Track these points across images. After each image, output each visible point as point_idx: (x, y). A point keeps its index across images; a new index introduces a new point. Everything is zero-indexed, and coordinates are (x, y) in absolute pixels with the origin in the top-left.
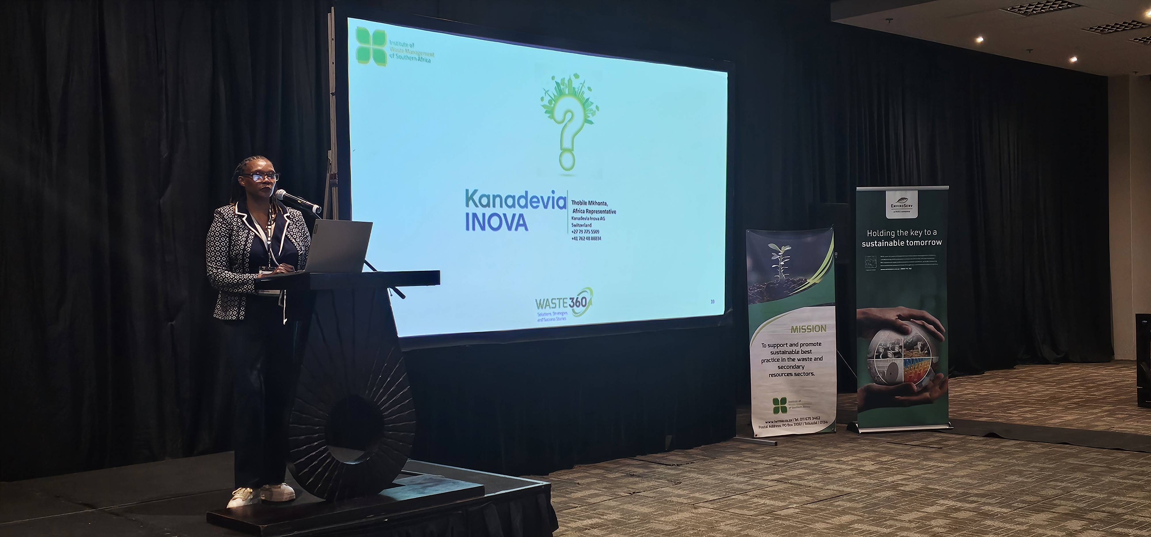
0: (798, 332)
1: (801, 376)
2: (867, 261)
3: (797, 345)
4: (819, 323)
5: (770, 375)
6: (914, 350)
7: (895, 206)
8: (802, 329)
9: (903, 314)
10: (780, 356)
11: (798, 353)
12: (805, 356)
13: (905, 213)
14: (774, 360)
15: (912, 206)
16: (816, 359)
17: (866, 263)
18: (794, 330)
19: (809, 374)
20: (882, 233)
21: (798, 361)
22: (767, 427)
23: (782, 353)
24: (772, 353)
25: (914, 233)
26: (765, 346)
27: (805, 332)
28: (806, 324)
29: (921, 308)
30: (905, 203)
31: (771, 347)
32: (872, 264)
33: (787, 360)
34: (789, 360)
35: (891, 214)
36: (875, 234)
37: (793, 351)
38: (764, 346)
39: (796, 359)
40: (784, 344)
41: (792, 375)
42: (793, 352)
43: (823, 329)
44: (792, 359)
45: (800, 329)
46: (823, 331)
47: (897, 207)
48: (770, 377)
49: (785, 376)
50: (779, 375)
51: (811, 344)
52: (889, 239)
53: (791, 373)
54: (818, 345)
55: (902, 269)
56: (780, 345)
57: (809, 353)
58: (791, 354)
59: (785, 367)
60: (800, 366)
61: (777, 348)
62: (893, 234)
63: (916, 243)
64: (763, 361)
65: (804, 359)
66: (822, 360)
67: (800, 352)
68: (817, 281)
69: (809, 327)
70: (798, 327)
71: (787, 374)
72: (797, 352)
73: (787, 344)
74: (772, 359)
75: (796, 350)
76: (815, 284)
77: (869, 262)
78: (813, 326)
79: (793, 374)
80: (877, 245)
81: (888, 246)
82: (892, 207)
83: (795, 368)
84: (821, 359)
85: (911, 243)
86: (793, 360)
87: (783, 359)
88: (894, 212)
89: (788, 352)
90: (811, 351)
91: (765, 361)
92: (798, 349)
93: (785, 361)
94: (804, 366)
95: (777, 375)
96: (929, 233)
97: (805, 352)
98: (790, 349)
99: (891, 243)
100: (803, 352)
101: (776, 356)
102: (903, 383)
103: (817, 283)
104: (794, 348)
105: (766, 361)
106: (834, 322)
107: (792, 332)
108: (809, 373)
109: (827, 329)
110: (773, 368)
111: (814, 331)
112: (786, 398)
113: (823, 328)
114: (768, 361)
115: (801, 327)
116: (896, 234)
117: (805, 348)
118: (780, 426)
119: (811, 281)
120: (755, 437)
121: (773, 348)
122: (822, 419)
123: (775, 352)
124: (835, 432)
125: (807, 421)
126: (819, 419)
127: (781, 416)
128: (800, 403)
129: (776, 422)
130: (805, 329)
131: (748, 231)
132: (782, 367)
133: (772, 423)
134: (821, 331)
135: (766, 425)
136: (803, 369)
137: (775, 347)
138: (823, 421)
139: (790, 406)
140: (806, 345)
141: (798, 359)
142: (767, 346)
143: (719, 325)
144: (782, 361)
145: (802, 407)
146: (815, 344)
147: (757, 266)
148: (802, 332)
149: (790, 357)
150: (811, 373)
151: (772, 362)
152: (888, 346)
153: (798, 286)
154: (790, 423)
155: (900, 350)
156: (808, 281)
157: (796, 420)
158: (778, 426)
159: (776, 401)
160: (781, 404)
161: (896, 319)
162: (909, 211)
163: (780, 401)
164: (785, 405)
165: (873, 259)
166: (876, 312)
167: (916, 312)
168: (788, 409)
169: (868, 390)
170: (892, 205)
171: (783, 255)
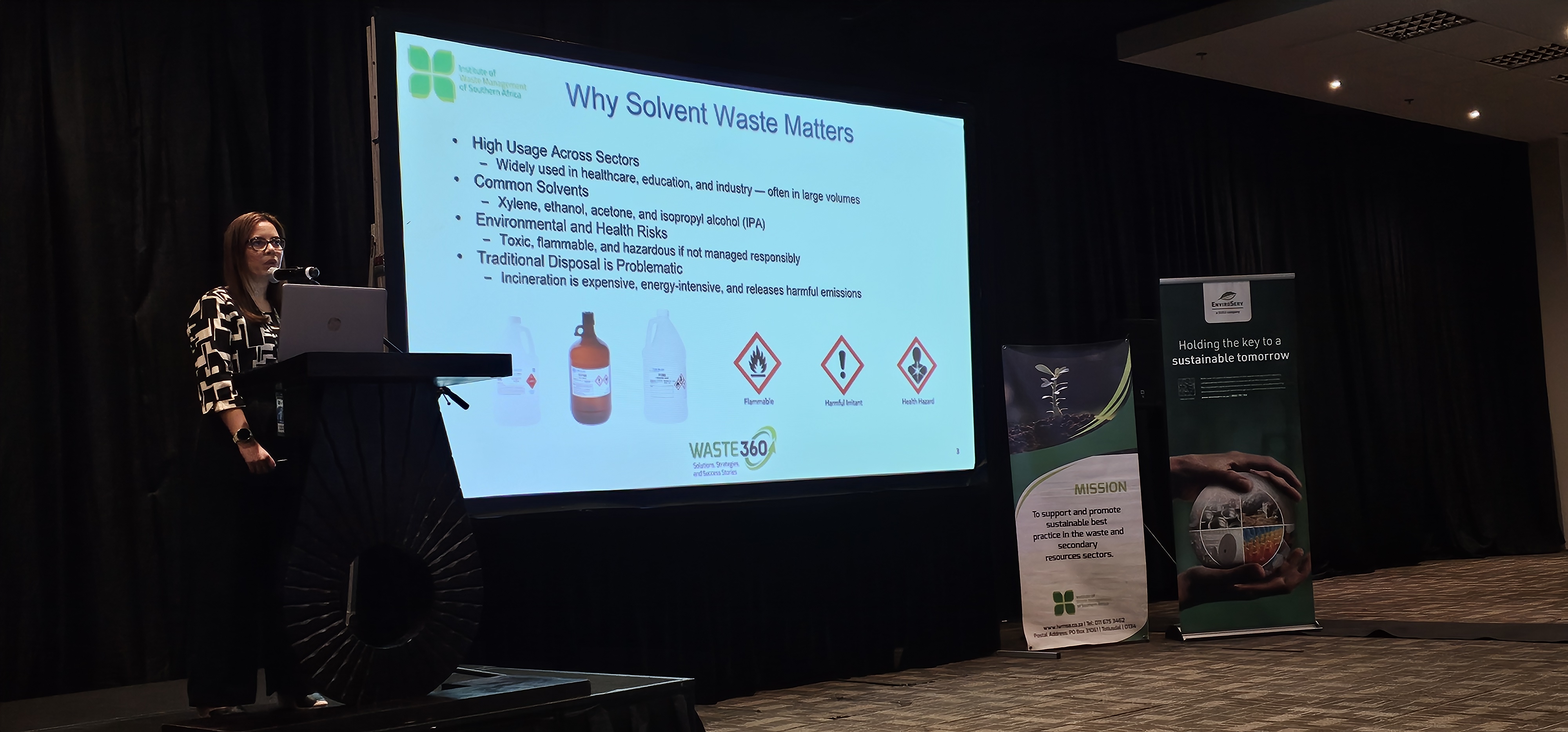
0: (1084, 493)
1: (1093, 557)
2: (1180, 386)
3: (1085, 512)
4: (1116, 479)
5: (1048, 558)
6: (1257, 514)
7: (1217, 305)
8: (1091, 488)
9: (1239, 462)
10: (1060, 530)
11: (1086, 523)
12: (1098, 528)
13: (1231, 314)
14: (1051, 536)
15: (1242, 304)
16: (1114, 532)
17: (1179, 389)
18: (1079, 490)
19: (1104, 555)
20: (1202, 345)
21: (1088, 536)
23: (1063, 525)
24: (1048, 525)
25: (1247, 343)
26: (1038, 515)
27: (1095, 493)
28: (1097, 481)
29: (1264, 453)
30: (1231, 300)
32: (1189, 390)
33: (1071, 535)
34: (1074, 535)
35: (1212, 317)
36: (1192, 346)
38: (1036, 514)
39: (1085, 533)
40: (1065, 512)
41: (1080, 556)
42: (1080, 523)
43: (1121, 488)
44: (1078, 533)
45: (1087, 488)
46: (1122, 491)
47: (1220, 305)
48: (1047, 560)
49: (1069, 558)
50: (1061, 557)
51: (1105, 510)
52: (1211, 352)
53: (1077, 555)
54: (1115, 512)
55: (1233, 396)
56: (1060, 514)
57: (1103, 524)
59: (1069, 546)
60: (1091, 543)
61: (1056, 518)
62: (1217, 346)
63: (1251, 357)
64: (1036, 537)
65: (1096, 533)
66: (1123, 533)
67: (1090, 522)
68: (1109, 417)
69: (1101, 486)
70: (1085, 486)
71: (1073, 557)
72: (1086, 521)
73: (1069, 511)
74: (1049, 534)
75: (1083, 520)
76: (1106, 421)
77: (1184, 387)
78: (1107, 483)
79: (1082, 556)
80: (1194, 362)
81: (1210, 362)
82: (1213, 306)
83: (1084, 547)
84: (1121, 532)
85: (1244, 357)
86: (1080, 535)
87: (1065, 534)
88: (1217, 313)
89: (1072, 522)
90: (1105, 520)
91: (1039, 536)
92: (1086, 518)
93: (1068, 536)
94: (1097, 543)
95: (1058, 558)
96: (1269, 343)
97: (1097, 523)
98: (1075, 518)
99: (1215, 358)
100: (1093, 522)
101: (1054, 530)
102: (1245, 565)
103: (1109, 421)
104: (1080, 517)
105: (1041, 537)
106: (1137, 477)
107: (1076, 494)
109: (1127, 487)
110: (1051, 547)
111: (1109, 491)
112: (1072, 592)
113: (1121, 486)
114: (1043, 537)
115: (1089, 487)
116: (1221, 344)
117: (1097, 517)
118: (1065, 633)
119: (1100, 418)
120: (1029, 650)
121: (1050, 517)
122: (1127, 621)
123: (1054, 523)
124: (1148, 641)
125: (1105, 626)
126: (1123, 622)
127: (1066, 618)
128: (1094, 598)
129: (1060, 628)
130: (1095, 489)
131: (1004, 347)
132: (1064, 546)
133: (1054, 628)
134: (1120, 491)
135: (1045, 632)
136: (1095, 548)
137: (1052, 516)
138: (1129, 625)
139: (1079, 604)
140: (1098, 511)
141: (1086, 532)
142: (1041, 514)
143: (968, 485)
144: (1064, 537)
145: (1096, 604)
146: (1111, 511)
147: (1020, 397)
148: (1091, 493)
149: (1075, 531)
150: (1108, 553)
151: (1049, 538)
152: (1219, 510)
153: (1081, 426)
154: (1080, 629)
155: (1237, 515)
156: (1097, 417)
157: (1089, 624)
158: (1063, 633)
159: (1057, 596)
160: (1065, 601)
161: (1228, 470)
162: (1239, 312)
163: (1063, 596)
164: (1072, 602)
165: (1190, 382)
166: (1198, 460)
167: (1258, 459)
168: (1076, 607)
169: (1193, 577)
170: (1213, 303)
171: (1059, 380)
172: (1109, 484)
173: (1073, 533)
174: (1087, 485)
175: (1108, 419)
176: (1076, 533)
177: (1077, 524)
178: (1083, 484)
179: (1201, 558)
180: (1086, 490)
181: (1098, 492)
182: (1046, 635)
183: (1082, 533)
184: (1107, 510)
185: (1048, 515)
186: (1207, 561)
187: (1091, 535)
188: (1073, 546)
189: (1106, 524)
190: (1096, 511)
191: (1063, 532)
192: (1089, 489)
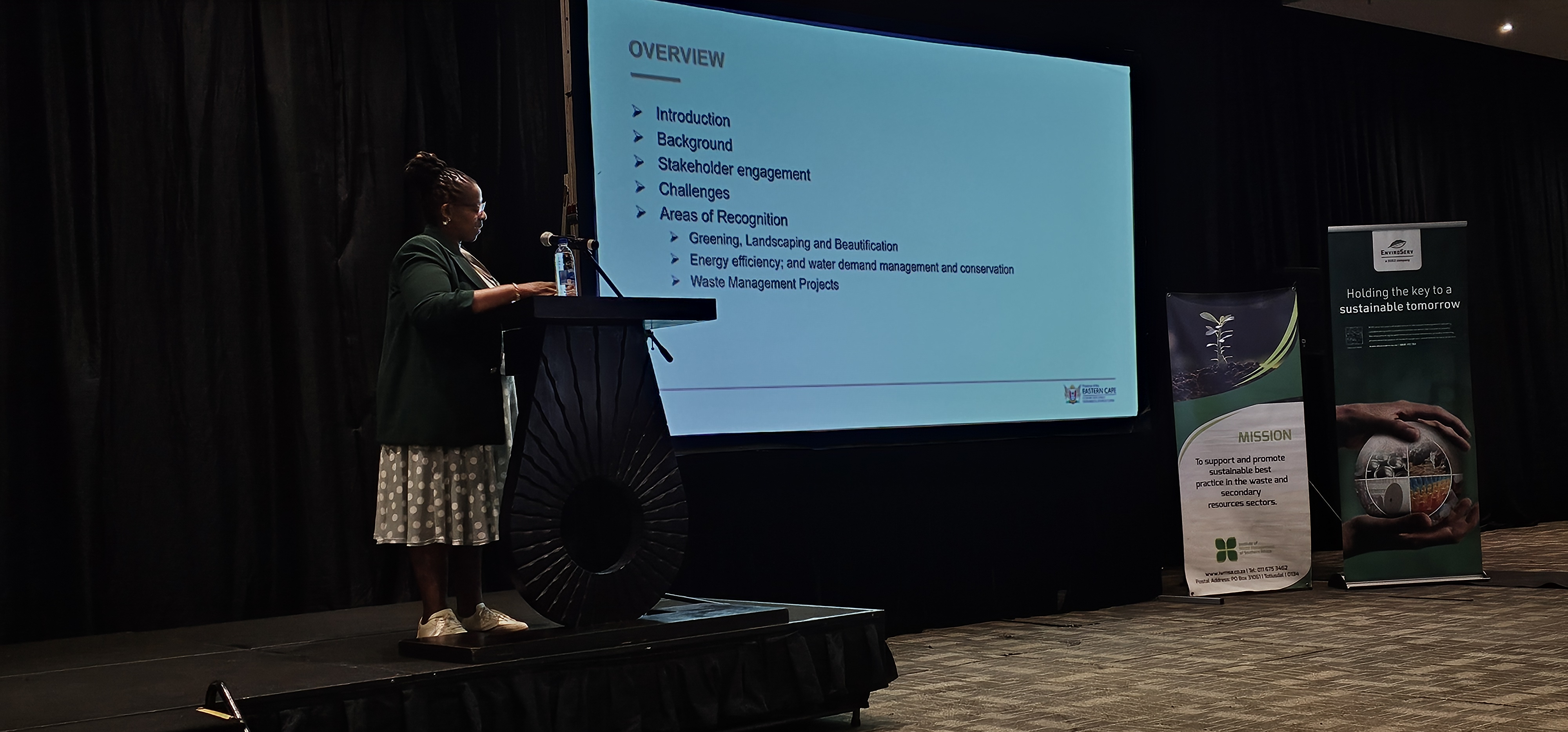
0: (1248, 441)
1: (1257, 505)
2: (1348, 335)
3: (1248, 460)
4: (1281, 427)
5: (1211, 505)
6: (1424, 463)
7: (1386, 253)
8: (1255, 436)
9: (1407, 411)
10: (1224, 477)
11: (1250, 471)
12: (1262, 476)
13: (1402, 262)
14: (1214, 483)
15: (1412, 252)
16: (1278, 481)
17: (1347, 338)
18: (1243, 437)
19: (1267, 503)
20: (1370, 293)
21: (1251, 483)
22: (1209, 582)
23: (1226, 472)
24: (1211, 472)
25: (1417, 292)
26: (1201, 463)
27: (1259, 441)
28: (1261, 429)
29: (1433, 402)
30: (1401, 249)
31: (1210, 463)
32: (1357, 339)
33: (1234, 482)
34: (1237, 483)
35: (1380, 265)
36: (1358, 295)
37: (1242, 469)
38: (1199, 462)
39: (1248, 481)
40: (1229, 460)
41: (1243, 504)
42: (1244, 471)
43: (1286, 435)
44: (1241, 480)
45: (1252, 436)
46: (1287, 439)
47: (1390, 253)
48: (1209, 507)
49: (1232, 506)
50: (1223, 505)
51: (1269, 458)
52: (1380, 301)
53: (1241, 502)
54: (1279, 460)
55: (1401, 345)
56: (1223, 461)
57: (1267, 472)
58: (1240, 473)
59: (1233, 493)
60: (1254, 491)
61: (1219, 465)
62: (1385, 294)
63: (1421, 305)
64: (1199, 485)
65: (1259, 481)
66: (1287, 481)
67: (1254, 470)
68: (1274, 365)
69: (1265, 434)
70: (1250, 434)
71: (1236, 504)
72: (1249, 469)
73: (1233, 459)
74: (1212, 482)
75: (1247, 468)
76: (1271, 370)
77: (1351, 335)
78: (1271, 431)
79: (1245, 503)
80: (1362, 310)
81: (1378, 311)
82: (1382, 254)
83: (1247, 494)
84: (1285, 480)
85: (1414, 306)
86: (1244, 482)
87: (1229, 481)
88: (1386, 261)
89: (1235, 470)
90: (1269, 468)
91: (1202, 484)
92: (1250, 465)
93: (1232, 484)
94: (1260, 491)
95: (1221, 505)
96: (1440, 291)
97: (1261, 471)
98: (1239, 466)
99: (1383, 307)
100: (1257, 470)
101: (1217, 478)
102: (1411, 514)
103: (1275, 369)
104: (1244, 465)
105: (1204, 484)
106: (1303, 425)
107: (1240, 441)
108: (1269, 501)
109: (1292, 436)
110: (1214, 494)
111: (1273, 439)
112: (1235, 539)
113: (1286, 434)
114: (1206, 484)
115: (1253, 434)
116: (1390, 292)
117: (1261, 465)
118: (1228, 580)
119: (1265, 366)
120: (1191, 595)
121: (1213, 465)
122: (1290, 569)
123: (1217, 471)
124: (1311, 589)
125: (1268, 573)
126: (1286, 569)
127: (1228, 564)
128: (1256, 545)
129: (1222, 574)
130: (1260, 437)
131: (1169, 295)
132: (1226, 494)
133: (1216, 574)
134: (1284, 439)
135: (1206, 578)
136: (1259, 496)
137: (1215, 463)
138: (1292, 573)
139: (1241, 551)
140: (1262, 459)
141: (1250, 480)
142: (1204, 462)
143: (1131, 432)
144: (1227, 484)
145: (1259, 552)
146: (1275, 459)
147: (1185, 346)
148: (1255, 441)
149: (1239, 479)
150: (1272, 501)
151: (1212, 485)
152: (1385, 459)
153: (1246, 374)
154: (1242, 576)
155: (1404, 465)
156: (1262, 365)
157: (1252, 571)
158: (1224, 579)
159: (1219, 543)
160: (1228, 548)
161: (1396, 419)
162: (1409, 260)
163: (1226, 542)
164: (1234, 549)
165: (1358, 331)
166: (1364, 409)
167: (1426, 408)
168: (1238, 554)
169: (1358, 525)
170: (1382, 251)
171: (1223, 329)
172: (1273, 432)
173: (1236, 480)
174: (1251, 432)
175: (1274, 368)
176: (1239, 481)
177: (1240, 472)
178: (1247, 433)
179: (1366, 507)
180: (1250, 438)
181: (1262, 440)
182: (1208, 581)
183: (1246, 480)
184: (1271, 458)
185: (1211, 462)
186: (1372, 510)
187: (1254, 483)
188: (1236, 493)
189: (1270, 472)
190: (1260, 459)
191: (1227, 480)
192: (1254, 437)
